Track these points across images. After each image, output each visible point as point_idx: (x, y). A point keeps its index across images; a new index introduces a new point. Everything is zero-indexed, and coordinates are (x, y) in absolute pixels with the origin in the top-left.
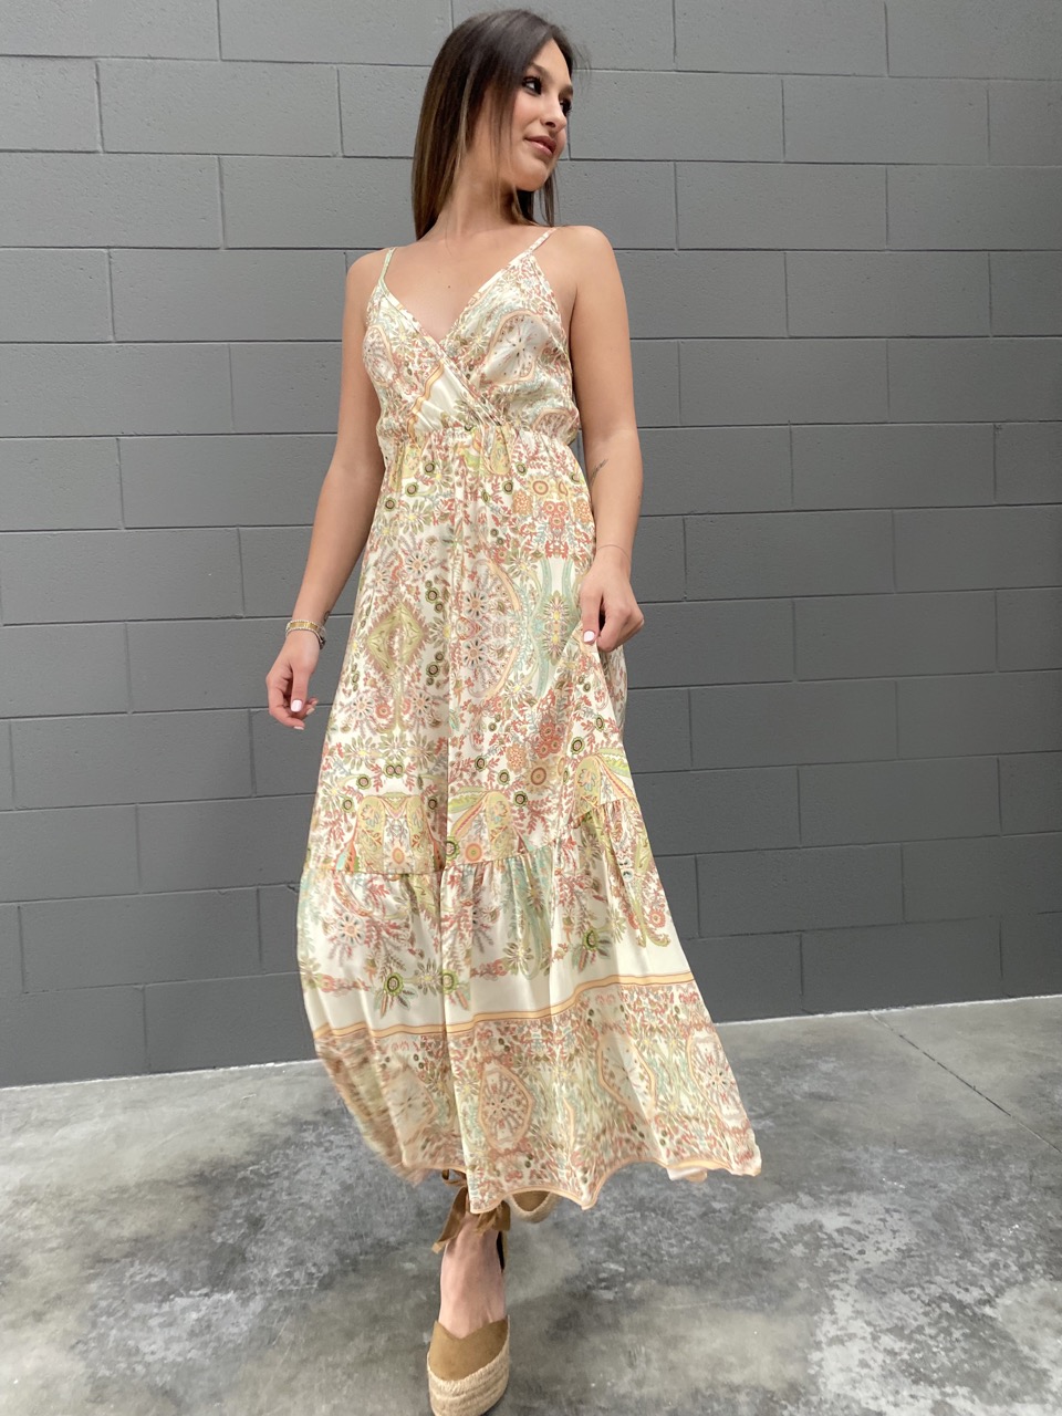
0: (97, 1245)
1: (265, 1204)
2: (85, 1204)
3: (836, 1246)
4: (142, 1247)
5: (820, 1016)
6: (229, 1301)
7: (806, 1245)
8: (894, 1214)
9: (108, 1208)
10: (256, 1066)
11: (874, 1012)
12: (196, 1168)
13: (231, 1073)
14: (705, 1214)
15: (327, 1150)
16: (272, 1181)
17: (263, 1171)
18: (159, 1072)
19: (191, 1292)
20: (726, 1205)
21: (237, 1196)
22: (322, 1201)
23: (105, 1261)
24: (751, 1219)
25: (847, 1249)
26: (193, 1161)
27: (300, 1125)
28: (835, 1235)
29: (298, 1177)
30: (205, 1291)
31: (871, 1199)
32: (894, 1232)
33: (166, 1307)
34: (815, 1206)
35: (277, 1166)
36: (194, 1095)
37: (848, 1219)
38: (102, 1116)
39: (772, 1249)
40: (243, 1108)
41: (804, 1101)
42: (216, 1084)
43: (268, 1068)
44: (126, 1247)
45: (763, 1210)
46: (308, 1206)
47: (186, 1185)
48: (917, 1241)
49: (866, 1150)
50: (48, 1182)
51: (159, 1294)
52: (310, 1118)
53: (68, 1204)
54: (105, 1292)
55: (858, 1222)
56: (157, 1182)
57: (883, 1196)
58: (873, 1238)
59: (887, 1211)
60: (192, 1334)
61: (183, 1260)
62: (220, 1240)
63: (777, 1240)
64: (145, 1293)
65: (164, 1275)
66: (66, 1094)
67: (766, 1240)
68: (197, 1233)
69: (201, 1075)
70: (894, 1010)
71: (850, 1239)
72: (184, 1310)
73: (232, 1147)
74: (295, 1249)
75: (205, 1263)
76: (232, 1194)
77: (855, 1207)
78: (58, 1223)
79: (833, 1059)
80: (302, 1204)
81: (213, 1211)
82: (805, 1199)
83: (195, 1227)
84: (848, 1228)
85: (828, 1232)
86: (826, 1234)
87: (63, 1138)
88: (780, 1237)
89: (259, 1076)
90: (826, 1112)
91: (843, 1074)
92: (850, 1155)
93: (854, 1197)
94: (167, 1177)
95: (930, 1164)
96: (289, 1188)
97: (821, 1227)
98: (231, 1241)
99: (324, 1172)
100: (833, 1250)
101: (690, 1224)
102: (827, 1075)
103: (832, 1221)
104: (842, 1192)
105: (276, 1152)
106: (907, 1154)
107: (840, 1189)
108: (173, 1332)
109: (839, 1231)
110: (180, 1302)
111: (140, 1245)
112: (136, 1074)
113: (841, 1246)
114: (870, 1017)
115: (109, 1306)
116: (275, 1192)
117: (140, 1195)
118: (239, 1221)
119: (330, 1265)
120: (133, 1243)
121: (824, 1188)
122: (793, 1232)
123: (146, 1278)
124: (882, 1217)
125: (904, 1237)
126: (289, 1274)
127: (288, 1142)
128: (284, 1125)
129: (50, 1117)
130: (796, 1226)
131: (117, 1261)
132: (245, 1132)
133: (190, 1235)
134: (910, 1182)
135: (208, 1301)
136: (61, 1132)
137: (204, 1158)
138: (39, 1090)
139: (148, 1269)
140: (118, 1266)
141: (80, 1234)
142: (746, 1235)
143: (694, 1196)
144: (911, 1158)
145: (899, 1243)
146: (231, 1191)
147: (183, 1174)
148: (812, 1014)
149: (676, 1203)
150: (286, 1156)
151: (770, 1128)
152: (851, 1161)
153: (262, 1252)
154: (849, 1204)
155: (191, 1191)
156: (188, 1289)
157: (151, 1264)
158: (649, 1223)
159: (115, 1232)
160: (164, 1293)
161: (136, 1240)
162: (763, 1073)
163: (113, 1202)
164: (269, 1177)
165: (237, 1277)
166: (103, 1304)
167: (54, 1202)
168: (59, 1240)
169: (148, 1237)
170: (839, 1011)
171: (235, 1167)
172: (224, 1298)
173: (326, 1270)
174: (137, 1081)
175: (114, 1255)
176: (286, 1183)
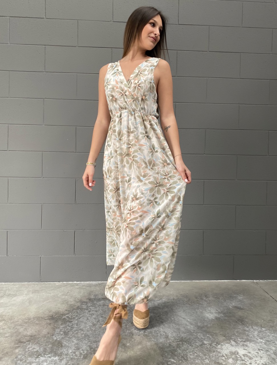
0: (20, 336)
1: (70, 328)
2: (17, 323)
3: (243, 360)
4: (33, 339)
5: (238, 281)
6: (56, 360)
7: (233, 359)
8: (261, 351)
9: (24, 325)
10: (71, 282)
11: (255, 281)
12: (51, 313)
13: (64, 283)
14: (201, 345)
15: (89, 312)
16: (72, 320)
17: (70, 317)
18: (43, 282)
19: (45, 356)
20: (208, 342)
21: (61, 325)
22: (87, 328)
23: (22, 342)
24: (216, 348)
25: (246, 362)
26: (50, 312)
28: (242, 356)
29: (80, 320)
30: (49, 355)
31: (253, 345)
32: (261, 357)
33: (37, 360)
34: (236, 346)
35: (74, 316)
36: (53, 290)
37: (247, 351)
38: (26, 294)
39: (222, 359)
40: (66, 295)
41: (233, 308)
42: (59, 287)
43: (74, 283)
44: (28, 338)
45: (219, 345)
46: (82, 330)
47: (47, 319)
48: (268, 361)
49: (252, 327)
50: (8, 314)
51: (36, 355)
52: (85, 300)
53: (13, 322)
54: (20, 353)
55: (250, 353)
56: (39, 317)
57: (257, 344)
58: (255, 359)
59: (259, 350)
61: (44, 344)
62: (55, 339)
63: (224, 356)
64: (31, 355)
65: (38, 349)
66: (17, 287)
67: (220, 356)
68: (49, 335)
69: (55, 284)
70: (261, 281)
71: (247, 359)
72: (43, 362)
73: (62, 308)
74: (77, 344)
75: (50, 346)
76: (60, 324)
77: (249, 347)
78: (10, 328)
79: (242, 295)
80: (80, 329)
81: (54, 329)
82: (233, 343)
83: (49, 333)
84: (246, 354)
85: (240, 355)
86: (239, 356)
87: (14, 300)
88: (225, 355)
89: (72, 285)
90: (240, 313)
91: (245, 300)
92: (247, 329)
93: (248, 343)
94: (42, 316)
95: (273, 335)
96: (77, 323)
97: (238, 353)
98: (58, 340)
99: (88, 319)
100: (242, 362)
101: (197, 348)
102: (240, 301)
103: (241, 351)
104: (244, 342)
105: (74, 311)
106: (265, 330)
107: (244, 340)
109: (243, 355)
110: (42, 359)
111: (32, 338)
112: (37, 282)
113: (244, 360)
114: (254, 282)
115: (21, 358)
116: (73, 324)
117: (34, 321)
118: (61, 333)
119: (87, 351)
120: (30, 337)
121: (239, 339)
122: (229, 354)
123: (33, 349)
124: (257, 352)
125: (264, 359)
126: (75, 353)
127: (78, 308)
128: (78, 302)
129: (11, 293)
130: (230, 352)
131: (25, 343)
132: (66, 303)
133: (47, 336)
134: (266, 340)
135: (50, 359)
136: (14, 298)
137: (54, 311)
138: (9, 284)
139: (34, 346)
140: (25, 344)
141: (15, 332)
142: (214, 354)
143: (198, 338)
144: (266, 332)
145: (263, 361)
146: (60, 323)
147: (47, 315)
148: (236, 280)
149: (193, 340)
150: (77, 312)
151: (222, 317)
152: (248, 331)
153: (67, 345)
154: (247, 346)
155: (48, 321)
156: (44, 354)
157: (35, 345)
158: (184, 346)
159: (25, 333)
160: (37, 355)
161: (31, 336)
162: (220, 298)
163: (26, 323)
164: (71, 319)
165: (59, 352)
166: (19, 357)
167: (9, 321)
168: (10, 334)
169: (35, 336)
170: (244, 280)
171: (62, 315)
172: (55, 359)
173: (85, 352)
174: (37, 284)
175: (24, 340)
176: (76, 322)
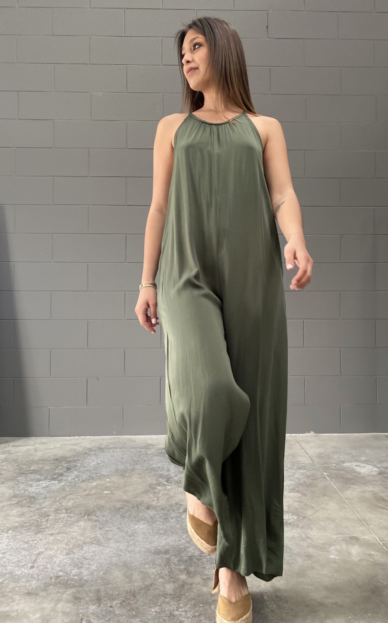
0: (23, 471)
1: (73, 466)
2: (21, 463)
4: (35, 472)
9: (28, 464)
11: (294, 435)
13: (75, 438)
15: (96, 456)
16: (77, 461)
17: (75, 459)
21: (66, 463)
22: (90, 466)
23: (24, 474)
26: (56, 456)
27: (90, 450)
29: (85, 461)
30: (49, 480)
33: (38, 483)
35: (80, 458)
38: (32, 445)
40: (75, 446)
42: (69, 440)
44: (31, 472)
50: (12, 458)
52: (95, 449)
53: (17, 462)
54: (22, 479)
56: (44, 460)
60: (43, 488)
61: (46, 475)
62: (57, 472)
64: (32, 480)
65: (39, 477)
66: (23, 440)
68: (51, 470)
69: (65, 438)
72: (42, 484)
73: (68, 454)
74: (78, 475)
75: (51, 476)
76: (64, 463)
80: (84, 466)
81: (57, 466)
87: (19, 449)
89: (84, 439)
94: (47, 459)
98: (60, 472)
105: (81, 455)
108: (38, 487)
110: (41, 482)
115: (23, 482)
116: (77, 463)
117: (38, 462)
118: (64, 468)
126: (74, 479)
127: (86, 453)
128: (86, 450)
129: (17, 444)
132: (74, 451)
133: (49, 470)
135: (50, 482)
137: (59, 455)
139: (35, 476)
140: (27, 475)
141: (18, 468)
147: (52, 458)
150: (84, 456)
153: (68, 475)
155: (53, 462)
156: (45, 480)
159: (28, 469)
160: (38, 480)
161: (34, 470)
163: (30, 463)
165: (59, 479)
166: (21, 481)
167: (13, 462)
168: (13, 469)
169: (37, 470)
171: (67, 458)
172: (54, 482)
173: (84, 479)
174: (45, 438)
175: (27, 473)
176: (81, 462)
